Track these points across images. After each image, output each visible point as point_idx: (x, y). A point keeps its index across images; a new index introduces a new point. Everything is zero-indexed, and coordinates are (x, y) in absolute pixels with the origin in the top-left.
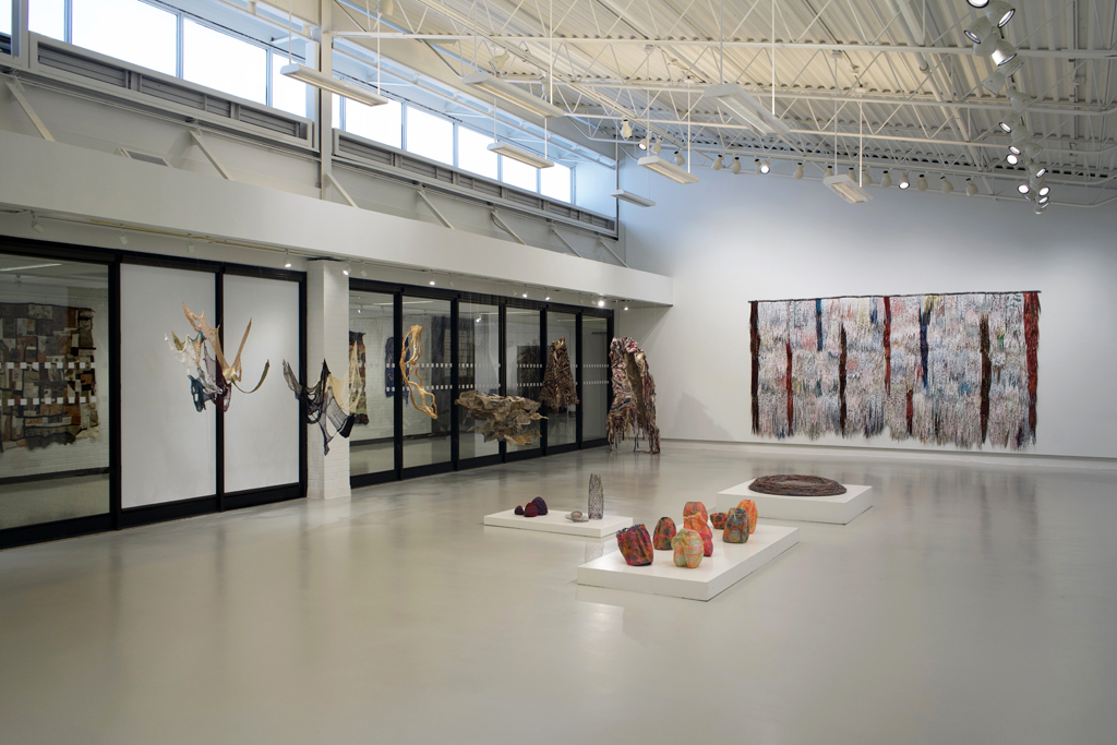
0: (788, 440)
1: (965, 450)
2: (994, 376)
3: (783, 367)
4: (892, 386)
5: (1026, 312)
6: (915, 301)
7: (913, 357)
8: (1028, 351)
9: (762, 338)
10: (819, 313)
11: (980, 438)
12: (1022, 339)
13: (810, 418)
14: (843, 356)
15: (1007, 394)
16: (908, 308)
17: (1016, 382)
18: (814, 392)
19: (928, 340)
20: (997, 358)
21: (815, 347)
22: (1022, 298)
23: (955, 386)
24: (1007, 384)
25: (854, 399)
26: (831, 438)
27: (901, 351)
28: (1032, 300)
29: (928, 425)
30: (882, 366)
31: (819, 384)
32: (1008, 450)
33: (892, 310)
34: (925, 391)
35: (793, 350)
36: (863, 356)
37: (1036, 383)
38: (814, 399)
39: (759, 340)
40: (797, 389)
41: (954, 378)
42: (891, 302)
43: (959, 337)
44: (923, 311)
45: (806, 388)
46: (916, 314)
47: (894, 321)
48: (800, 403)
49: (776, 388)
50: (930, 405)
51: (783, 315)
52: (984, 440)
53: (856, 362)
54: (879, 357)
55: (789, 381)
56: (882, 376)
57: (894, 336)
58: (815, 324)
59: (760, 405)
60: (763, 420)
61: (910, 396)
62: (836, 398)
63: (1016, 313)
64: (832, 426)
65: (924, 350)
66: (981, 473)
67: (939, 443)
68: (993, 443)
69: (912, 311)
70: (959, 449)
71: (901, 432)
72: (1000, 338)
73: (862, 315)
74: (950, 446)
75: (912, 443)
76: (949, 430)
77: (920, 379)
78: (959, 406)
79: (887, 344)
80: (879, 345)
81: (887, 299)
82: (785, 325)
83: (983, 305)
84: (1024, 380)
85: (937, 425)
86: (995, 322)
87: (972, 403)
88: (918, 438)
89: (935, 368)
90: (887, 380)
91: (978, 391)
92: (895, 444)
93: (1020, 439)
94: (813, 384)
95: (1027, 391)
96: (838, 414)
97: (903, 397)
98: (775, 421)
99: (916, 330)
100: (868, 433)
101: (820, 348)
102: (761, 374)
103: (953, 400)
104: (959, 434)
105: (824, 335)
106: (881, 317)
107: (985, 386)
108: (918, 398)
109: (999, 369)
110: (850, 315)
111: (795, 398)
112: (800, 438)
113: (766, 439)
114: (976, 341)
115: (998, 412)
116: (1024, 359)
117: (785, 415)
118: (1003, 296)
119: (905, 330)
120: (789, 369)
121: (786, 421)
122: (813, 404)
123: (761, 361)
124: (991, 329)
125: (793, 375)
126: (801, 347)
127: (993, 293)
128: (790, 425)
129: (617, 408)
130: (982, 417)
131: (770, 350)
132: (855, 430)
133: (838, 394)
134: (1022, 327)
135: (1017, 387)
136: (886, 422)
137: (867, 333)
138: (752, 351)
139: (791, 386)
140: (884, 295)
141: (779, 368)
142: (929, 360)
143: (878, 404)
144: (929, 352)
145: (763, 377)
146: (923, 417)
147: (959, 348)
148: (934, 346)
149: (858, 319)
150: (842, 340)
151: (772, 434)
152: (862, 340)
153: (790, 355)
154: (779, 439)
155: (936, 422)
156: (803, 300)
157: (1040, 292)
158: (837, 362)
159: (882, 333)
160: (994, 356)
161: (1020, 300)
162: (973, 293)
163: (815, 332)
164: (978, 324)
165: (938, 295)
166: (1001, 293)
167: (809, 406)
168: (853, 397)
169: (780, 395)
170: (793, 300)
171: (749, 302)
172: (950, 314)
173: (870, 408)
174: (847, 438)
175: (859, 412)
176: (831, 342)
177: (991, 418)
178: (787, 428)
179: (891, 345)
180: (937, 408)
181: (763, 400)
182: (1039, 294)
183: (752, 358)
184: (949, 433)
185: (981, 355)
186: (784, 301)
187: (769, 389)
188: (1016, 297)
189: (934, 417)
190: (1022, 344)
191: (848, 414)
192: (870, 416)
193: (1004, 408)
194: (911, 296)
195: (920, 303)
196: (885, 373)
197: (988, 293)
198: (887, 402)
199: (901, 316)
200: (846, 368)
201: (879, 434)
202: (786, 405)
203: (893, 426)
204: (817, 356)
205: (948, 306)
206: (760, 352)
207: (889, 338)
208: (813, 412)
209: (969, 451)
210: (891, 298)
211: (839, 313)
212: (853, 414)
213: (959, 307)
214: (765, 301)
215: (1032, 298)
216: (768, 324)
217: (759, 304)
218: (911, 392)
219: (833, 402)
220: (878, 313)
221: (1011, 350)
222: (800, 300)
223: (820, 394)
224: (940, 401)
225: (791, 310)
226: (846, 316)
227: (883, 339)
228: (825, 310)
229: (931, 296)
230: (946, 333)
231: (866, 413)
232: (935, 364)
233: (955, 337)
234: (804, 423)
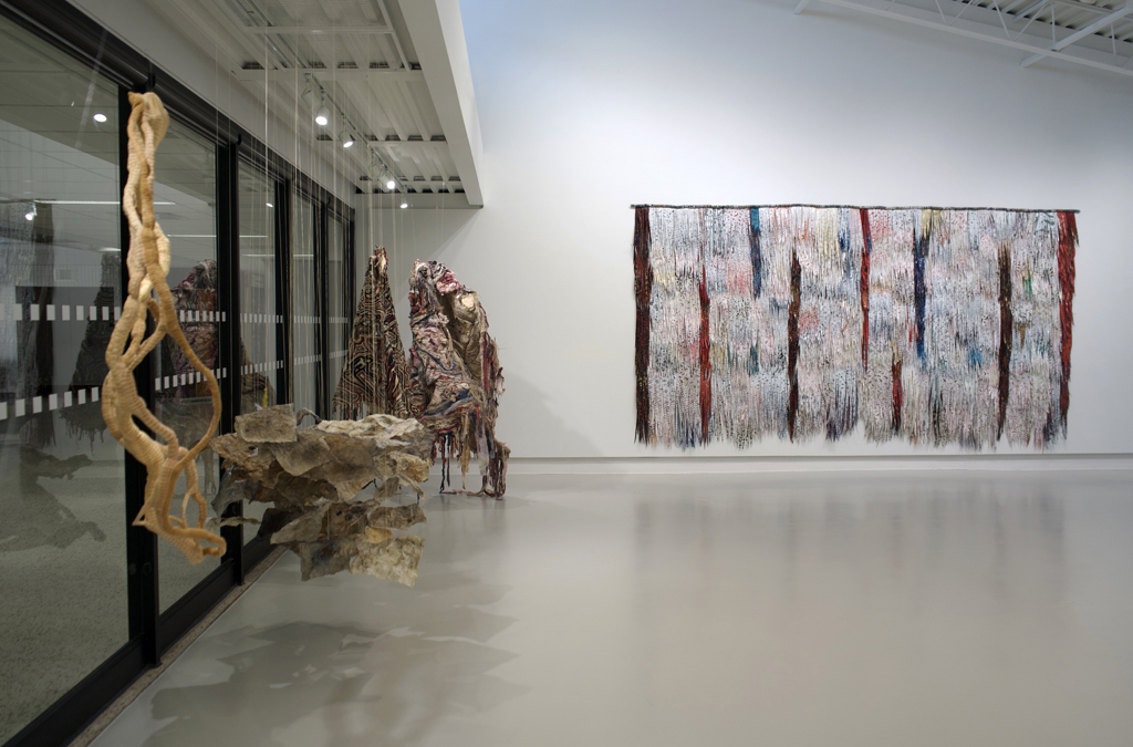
0: (700, 450)
1: (972, 452)
2: (1016, 339)
3: (694, 324)
4: (870, 356)
5: (1060, 242)
6: (908, 218)
7: (903, 308)
8: (1062, 301)
9: (656, 273)
10: (755, 233)
11: (995, 434)
12: (1055, 280)
13: (739, 412)
14: (795, 307)
15: (1032, 359)
16: (896, 229)
17: (1046, 347)
18: (746, 366)
19: (927, 281)
20: (1020, 311)
21: (749, 291)
22: (1056, 219)
23: (963, 353)
24: (1033, 350)
25: (813, 376)
26: (772, 443)
27: (886, 297)
28: (1068, 223)
29: (924, 416)
30: (856, 322)
31: (753, 353)
32: (1031, 449)
33: (873, 232)
34: (919, 363)
35: (711, 295)
36: (825, 306)
37: (1070, 348)
38: (746, 378)
39: (651, 276)
40: (717, 360)
41: (961, 341)
42: (871, 219)
43: (970, 276)
44: (919, 233)
45: (732, 360)
46: (909, 238)
47: (876, 246)
48: (722, 386)
49: (680, 361)
50: (926, 385)
51: (694, 231)
52: (999, 436)
53: (815, 316)
54: (852, 309)
55: (705, 348)
56: (857, 339)
57: (875, 273)
58: (747, 249)
59: (651, 390)
60: (658, 417)
61: (896, 371)
62: (783, 375)
63: (1048, 242)
64: (775, 423)
65: (920, 297)
67: (937, 444)
68: (1011, 441)
69: (903, 235)
70: (965, 451)
71: (883, 429)
72: (1027, 281)
73: (827, 238)
74: (952, 448)
75: (898, 445)
76: (951, 418)
77: (913, 343)
79: (864, 287)
80: (852, 288)
81: (864, 212)
82: (696, 250)
83: (1005, 229)
84: (1057, 344)
85: (937, 412)
86: (1019, 257)
87: (987, 381)
88: (906, 437)
89: (937, 330)
90: (865, 346)
91: (994, 362)
92: (873, 448)
93: (1048, 432)
94: (743, 353)
95: (1058, 359)
96: (786, 402)
97: (887, 372)
98: (679, 419)
99: (907, 263)
100: (832, 432)
101: (757, 292)
102: (655, 338)
103: (959, 376)
104: (966, 429)
105: (764, 267)
106: (857, 242)
107: (1004, 354)
108: (909, 373)
109: (1023, 326)
110: (809, 237)
111: (714, 379)
112: (720, 445)
113: (660, 450)
114: (994, 284)
115: (1021, 390)
116: (1056, 312)
117: (697, 408)
118: (1031, 215)
119: (892, 264)
120: (704, 327)
121: (698, 418)
122: (743, 387)
123: (653, 312)
124: (1014, 266)
125: (712, 338)
126: (725, 288)
127: (1017, 211)
128: (705, 424)
129: (441, 411)
130: (1000, 401)
131: (670, 294)
132: (811, 429)
133: (786, 370)
134: (1054, 263)
135: (1046, 354)
136: (861, 412)
137: (834, 268)
138: (637, 295)
139: (708, 357)
140: (861, 205)
141: (687, 325)
142: (926, 314)
143: (850, 385)
144: (927, 301)
145: (659, 341)
146: (916, 404)
147: (971, 294)
148: (935, 291)
149: (820, 244)
150: (793, 278)
151: (672, 440)
152: (826, 280)
153: (705, 303)
154: (684, 449)
155: (935, 412)
156: (728, 207)
157: (1078, 212)
158: (785, 314)
159: (858, 269)
160: (1017, 306)
161: (1053, 223)
162: (991, 209)
163: (750, 264)
164: (996, 258)
165: (941, 209)
166: (1029, 212)
167: (738, 392)
168: (809, 374)
169: (687, 373)
170: (710, 207)
171: (632, 206)
172: (958, 240)
173: (837, 392)
174: (798, 441)
175: (819, 399)
176: (776, 280)
177: (1010, 401)
178: (700, 430)
179: (871, 288)
180: (936, 389)
181: (657, 381)
182: (1076, 215)
183: (638, 308)
184: (952, 428)
185: (998, 305)
186: (696, 207)
187: (668, 361)
188: (1047, 218)
189: (932, 404)
190: (1055, 289)
191: (801, 402)
192: (837, 404)
193: (1029, 386)
194: (901, 209)
195: (914, 221)
196: (862, 334)
197: (1011, 210)
198: (863, 381)
199: (885, 241)
200: (799, 326)
201: (848, 433)
202: (698, 390)
203: (871, 420)
204: (752, 304)
205: (956, 227)
206: (653, 297)
207: (867, 277)
208: (744, 400)
209: (978, 453)
210: (870, 212)
211: (790, 232)
212: (810, 402)
213: (971, 231)
214: (662, 206)
215: (1069, 217)
216: (668, 247)
217: (651, 211)
218: (900, 364)
219: (778, 383)
220: (853, 236)
221: (1040, 298)
222: (723, 207)
223: (757, 370)
224: (941, 378)
225: (708, 224)
226: (801, 237)
227: (859, 278)
228: (765, 226)
229: (929, 211)
230: (955, 270)
231: (830, 400)
232: (936, 320)
233: (965, 278)
234: (729, 421)
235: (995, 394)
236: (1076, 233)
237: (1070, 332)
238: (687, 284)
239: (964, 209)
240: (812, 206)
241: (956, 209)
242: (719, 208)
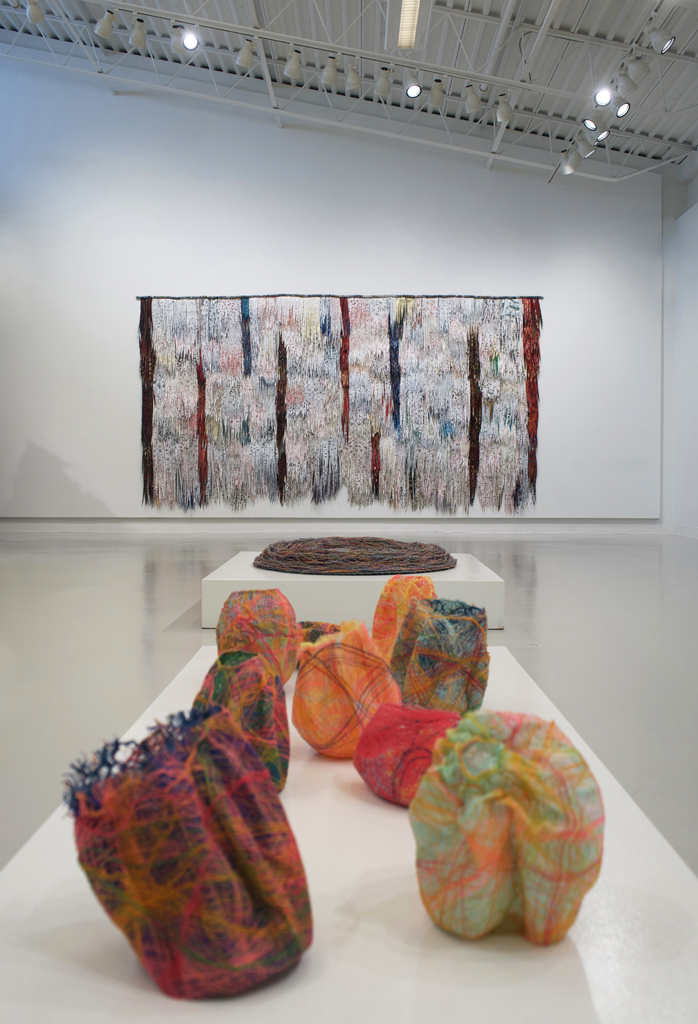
0: (199, 512)
1: (447, 515)
2: (485, 412)
3: (192, 400)
4: (351, 428)
5: (525, 325)
6: (383, 305)
7: (380, 385)
8: (528, 378)
9: (159, 355)
10: (246, 319)
11: (468, 499)
12: (520, 360)
13: (235, 478)
14: (282, 384)
15: (501, 434)
16: (373, 314)
17: (512, 420)
18: (239, 437)
19: (401, 361)
20: (489, 388)
21: (241, 370)
22: (521, 305)
23: (436, 426)
24: (502, 423)
25: (299, 446)
26: (264, 506)
27: (365, 375)
28: (533, 309)
29: (401, 482)
30: (337, 398)
31: (245, 426)
32: (502, 513)
33: (352, 318)
34: (396, 434)
35: (207, 374)
36: (310, 384)
37: (536, 421)
38: (237, 447)
39: (154, 358)
40: (213, 433)
41: (435, 415)
42: (350, 306)
43: (441, 357)
44: (393, 319)
45: (226, 432)
46: (385, 323)
47: (354, 332)
48: (218, 455)
49: (181, 433)
50: (402, 455)
51: (192, 320)
52: (472, 501)
53: (299, 392)
54: (334, 386)
55: (202, 421)
56: (337, 413)
57: (354, 354)
58: (239, 334)
59: (155, 459)
60: (161, 482)
61: (375, 441)
62: (273, 444)
63: (513, 325)
64: (265, 488)
65: (395, 375)
67: (414, 507)
68: (483, 506)
69: (379, 319)
70: (440, 515)
71: (364, 494)
72: (495, 360)
73: (310, 324)
74: (429, 512)
75: (379, 509)
76: (426, 487)
77: (390, 416)
78: (442, 455)
79: (344, 366)
80: (333, 368)
81: (344, 301)
82: (194, 336)
83: (473, 314)
84: (523, 416)
85: (413, 481)
86: (488, 338)
87: (458, 451)
88: (386, 502)
89: (410, 402)
90: (345, 420)
91: (465, 434)
92: (355, 511)
93: (517, 497)
94: (236, 425)
95: (526, 432)
96: (275, 471)
97: (367, 443)
98: (179, 484)
99: (384, 346)
100: (317, 497)
101: (247, 372)
102: (157, 411)
103: (432, 446)
104: (440, 494)
105: (254, 351)
106: (337, 326)
107: (475, 426)
108: (387, 444)
109: (491, 402)
110: (293, 323)
111: (210, 448)
112: (218, 508)
113: (165, 512)
114: (463, 363)
115: (491, 460)
116: (522, 389)
117: (195, 474)
118: (497, 302)
119: (368, 347)
120: (201, 403)
121: (197, 484)
122: (237, 456)
123: (157, 391)
124: (481, 347)
125: (207, 412)
126: (219, 369)
127: (484, 298)
128: (203, 488)
130: (470, 469)
131: (171, 374)
132: (299, 494)
133: (275, 441)
134: (519, 345)
135: (514, 427)
136: (343, 479)
137: (316, 350)
138: (142, 375)
139: (204, 429)
140: (340, 294)
141: (185, 401)
142: (401, 390)
143: (332, 454)
144: (402, 379)
145: (161, 416)
146: (393, 471)
147: (441, 373)
148: (408, 370)
149: (303, 329)
150: (280, 359)
151: (174, 503)
152: (309, 361)
153: (202, 382)
154: (185, 511)
155: (410, 478)
156: (221, 298)
157: (542, 298)
158: (273, 392)
159: (338, 351)
160: (486, 384)
161: (518, 309)
162: (460, 296)
163: (241, 346)
164: (466, 340)
165: (413, 297)
166: (495, 298)
167: (232, 460)
168: (296, 444)
169: (187, 444)
170: (206, 298)
171: (138, 298)
172: (430, 324)
173: (321, 460)
174: (288, 505)
175: (305, 466)
176: (264, 362)
177: (481, 470)
178: (198, 493)
179: (350, 368)
180: (412, 459)
181: (160, 451)
182: (540, 301)
183: (143, 386)
184: (427, 494)
185: (469, 383)
186: (193, 298)
187: (169, 434)
188: (512, 304)
189: (408, 471)
190: (520, 368)
191: (288, 470)
192: (321, 471)
193: (498, 456)
194: (377, 297)
195: (389, 308)
196: (342, 408)
197: (478, 297)
198: (344, 451)
199: (363, 326)
200: (286, 402)
201: (332, 498)
202: (197, 458)
203: (353, 485)
204: (243, 383)
205: (427, 313)
206: (156, 377)
207: (346, 358)
208: (237, 468)
209: (453, 517)
210: (349, 300)
211: (276, 319)
212: (296, 469)
213: (441, 316)
214: (163, 298)
215: (533, 306)
216: (168, 333)
217: (154, 302)
218: (378, 435)
219: (267, 452)
220: (332, 321)
221: (508, 376)
222: (217, 298)
223: (248, 441)
224: (416, 448)
225: (204, 313)
226: (286, 324)
227: (338, 359)
228: (255, 313)
229: (403, 299)
230: (425, 351)
231: (315, 467)
232: (410, 396)
233: (437, 358)
234: (223, 486)
235: (466, 462)
236: (540, 316)
237: (537, 407)
238: (186, 365)
239: (434, 297)
240: (296, 296)
241: (427, 297)
242: (214, 298)
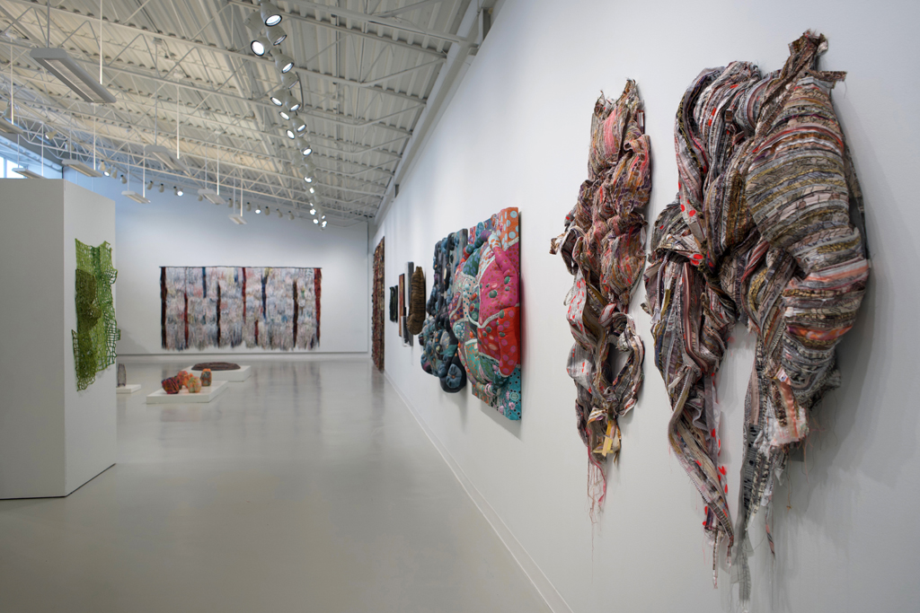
0: (185, 351)
1: (285, 352)
2: (300, 312)
3: (182, 307)
4: (246, 318)
5: (315, 279)
6: (259, 271)
7: (258, 302)
8: (316, 299)
9: (168, 290)
10: (204, 276)
12: (313, 292)
13: (199, 338)
14: (219, 301)
15: (306, 320)
16: (255, 274)
17: (310, 315)
18: (201, 322)
19: (266, 292)
20: (301, 303)
21: (203, 295)
22: (313, 271)
23: (280, 317)
24: (306, 316)
25: (226, 325)
26: (212, 349)
27: (252, 298)
29: (266, 339)
30: (241, 307)
31: (204, 317)
32: (307, 350)
33: (247, 276)
34: (264, 320)
35: (188, 297)
36: (230, 301)
37: (320, 316)
38: (201, 326)
39: (166, 291)
40: (191, 320)
41: (280, 313)
42: (246, 271)
43: (282, 291)
44: (264, 276)
45: (196, 320)
46: (260, 278)
47: (248, 281)
48: (193, 329)
49: (177, 320)
50: (267, 328)
51: (182, 276)
52: (294, 346)
53: (226, 304)
54: (240, 302)
55: (186, 316)
56: (241, 312)
57: (248, 290)
58: (202, 282)
59: (167, 330)
60: (169, 340)
61: (256, 323)
62: (215, 325)
63: (310, 279)
64: (212, 342)
65: (264, 298)
66: (293, 363)
67: (272, 349)
68: (299, 347)
69: (258, 276)
70: (282, 351)
71: (252, 344)
72: (303, 292)
73: (230, 278)
74: (278, 350)
75: (258, 349)
76: (276, 341)
77: (262, 314)
78: (283, 328)
79: (244, 294)
80: (239, 295)
81: (244, 269)
82: (183, 282)
83: (294, 274)
84: (314, 314)
86: (300, 284)
87: (289, 326)
88: (261, 347)
89: (270, 308)
90: (244, 315)
91: (292, 320)
92: (248, 350)
93: (312, 344)
94: (200, 317)
95: (315, 319)
96: (216, 335)
97: (252, 324)
98: (177, 340)
99: (260, 287)
101: (205, 296)
102: (168, 311)
103: (279, 325)
104: (282, 343)
105: (208, 288)
106: (241, 279)
107: (295, 317)
108: (261, 324)
109: (302, 308)
110: (223, 277)
111: (190, 326)
112: (193, 350)
113: (171, 351)
114: (291, 293)
115: (302, 330)
116: (314, 303)
117: (183, 336)
118: (304, 270)
119: (254, 287)
120: (186, 309)
121: (184, 340)
122: (201, 329)
123: (167, 304)
124: (298, 287)
125: (188, 312)
126: (193, 295)
127: (299, 268)
128: (186, 342)
130: (294, 334)
131: (173, 297)
132: (226, 344)
133: (216, 323)
134: (313, 286)
135: (311, 318)
136: (243, 338)
137: (233, 288)
138: (161, 297)
139: (187, 319)
140: (242, 266)
141: (179, 308)
142: (266, 304)
143: (239, 328)
144: (267, 299)
145: (169, 314)
146: (263, 335)
147: (282, 297)
148: (269, 296)
149: (227, 280)
150: (218, 292)
151: (175, 348)
152: (229, 292)
153: (186, 300)
154: (179, 351)
155: (270, 337)
156: (194, 267)
157: (321, 268)
158: (215, 304)
159: (241, 288)
160: (300, 301)
162: (289, 268)
163: (202, 286)
164: (292, 284)
165: (271, 268)
166: (303, 268)
167: (198, 331)
168: (224, 324)
169: (180, 325)
170: (188, 267)
171: (160, 267)
172: (278, 278)
173: (235, 331)
174: (221, 348)
175: (228, 333)
176: (212, 293)
177: (298, 334)
178: (184, 344)
179: (246, 295)
180: (271, 330)
181: (169, 327)
182: (321, 270)
183: (162, 302)
184: (277, 343)
185: (293, 301)
186: (183, 267)
187: (172, 321)
188: (310, 271)
189: (269, 335)
190: (313, 295)
191: (221, 335)
192: (234, 335)
193: (305, 329)
194: (257, 268)
195: (262, 272)
196: (243, 311)
197: (297, 268)
198: (244, 327)
199: (251, 279)
200: (220, 308)
201: (239, 345)
202: (184, 330)
203: (247, 340)
204: (203, 301)
205: (277, 274)
206: (167, 298)
207: (245, 291)
208: (201, 334)
209: (287, 352)
210: (246, 269)
211: (216, 276)
212: (225, 334)
213: (282, 275)
214: (170, 267)
215: (318, 273)
216: (172, 281)
217: (167, 269)
218: (257, 321)
219: (213, 327)
220: (239, 277)
221: (308, 298)
222: (192, 267)
223: (205, 323)
224: (272, 326)
225: (187, 273)
226: (220, 278)
227: (241, 291)
228: (208, 274)
229: (267, 268)
230: (276, 288)
231: (232, 333)
232: (270, 306)
233: (280, 291)
234: (195, 341)
235: (292, 331)
236: (321, 275)
237: (320, 310)
239: (280, 268)
240: (225, 267)
241: (277, 268)
